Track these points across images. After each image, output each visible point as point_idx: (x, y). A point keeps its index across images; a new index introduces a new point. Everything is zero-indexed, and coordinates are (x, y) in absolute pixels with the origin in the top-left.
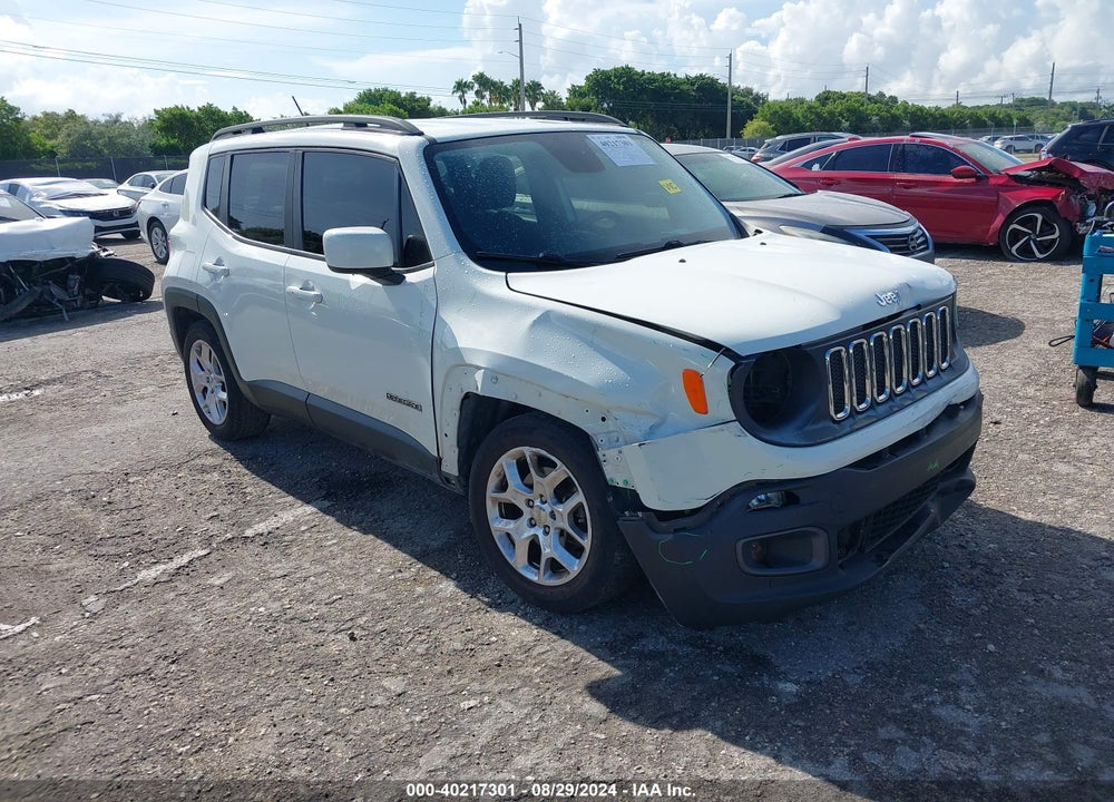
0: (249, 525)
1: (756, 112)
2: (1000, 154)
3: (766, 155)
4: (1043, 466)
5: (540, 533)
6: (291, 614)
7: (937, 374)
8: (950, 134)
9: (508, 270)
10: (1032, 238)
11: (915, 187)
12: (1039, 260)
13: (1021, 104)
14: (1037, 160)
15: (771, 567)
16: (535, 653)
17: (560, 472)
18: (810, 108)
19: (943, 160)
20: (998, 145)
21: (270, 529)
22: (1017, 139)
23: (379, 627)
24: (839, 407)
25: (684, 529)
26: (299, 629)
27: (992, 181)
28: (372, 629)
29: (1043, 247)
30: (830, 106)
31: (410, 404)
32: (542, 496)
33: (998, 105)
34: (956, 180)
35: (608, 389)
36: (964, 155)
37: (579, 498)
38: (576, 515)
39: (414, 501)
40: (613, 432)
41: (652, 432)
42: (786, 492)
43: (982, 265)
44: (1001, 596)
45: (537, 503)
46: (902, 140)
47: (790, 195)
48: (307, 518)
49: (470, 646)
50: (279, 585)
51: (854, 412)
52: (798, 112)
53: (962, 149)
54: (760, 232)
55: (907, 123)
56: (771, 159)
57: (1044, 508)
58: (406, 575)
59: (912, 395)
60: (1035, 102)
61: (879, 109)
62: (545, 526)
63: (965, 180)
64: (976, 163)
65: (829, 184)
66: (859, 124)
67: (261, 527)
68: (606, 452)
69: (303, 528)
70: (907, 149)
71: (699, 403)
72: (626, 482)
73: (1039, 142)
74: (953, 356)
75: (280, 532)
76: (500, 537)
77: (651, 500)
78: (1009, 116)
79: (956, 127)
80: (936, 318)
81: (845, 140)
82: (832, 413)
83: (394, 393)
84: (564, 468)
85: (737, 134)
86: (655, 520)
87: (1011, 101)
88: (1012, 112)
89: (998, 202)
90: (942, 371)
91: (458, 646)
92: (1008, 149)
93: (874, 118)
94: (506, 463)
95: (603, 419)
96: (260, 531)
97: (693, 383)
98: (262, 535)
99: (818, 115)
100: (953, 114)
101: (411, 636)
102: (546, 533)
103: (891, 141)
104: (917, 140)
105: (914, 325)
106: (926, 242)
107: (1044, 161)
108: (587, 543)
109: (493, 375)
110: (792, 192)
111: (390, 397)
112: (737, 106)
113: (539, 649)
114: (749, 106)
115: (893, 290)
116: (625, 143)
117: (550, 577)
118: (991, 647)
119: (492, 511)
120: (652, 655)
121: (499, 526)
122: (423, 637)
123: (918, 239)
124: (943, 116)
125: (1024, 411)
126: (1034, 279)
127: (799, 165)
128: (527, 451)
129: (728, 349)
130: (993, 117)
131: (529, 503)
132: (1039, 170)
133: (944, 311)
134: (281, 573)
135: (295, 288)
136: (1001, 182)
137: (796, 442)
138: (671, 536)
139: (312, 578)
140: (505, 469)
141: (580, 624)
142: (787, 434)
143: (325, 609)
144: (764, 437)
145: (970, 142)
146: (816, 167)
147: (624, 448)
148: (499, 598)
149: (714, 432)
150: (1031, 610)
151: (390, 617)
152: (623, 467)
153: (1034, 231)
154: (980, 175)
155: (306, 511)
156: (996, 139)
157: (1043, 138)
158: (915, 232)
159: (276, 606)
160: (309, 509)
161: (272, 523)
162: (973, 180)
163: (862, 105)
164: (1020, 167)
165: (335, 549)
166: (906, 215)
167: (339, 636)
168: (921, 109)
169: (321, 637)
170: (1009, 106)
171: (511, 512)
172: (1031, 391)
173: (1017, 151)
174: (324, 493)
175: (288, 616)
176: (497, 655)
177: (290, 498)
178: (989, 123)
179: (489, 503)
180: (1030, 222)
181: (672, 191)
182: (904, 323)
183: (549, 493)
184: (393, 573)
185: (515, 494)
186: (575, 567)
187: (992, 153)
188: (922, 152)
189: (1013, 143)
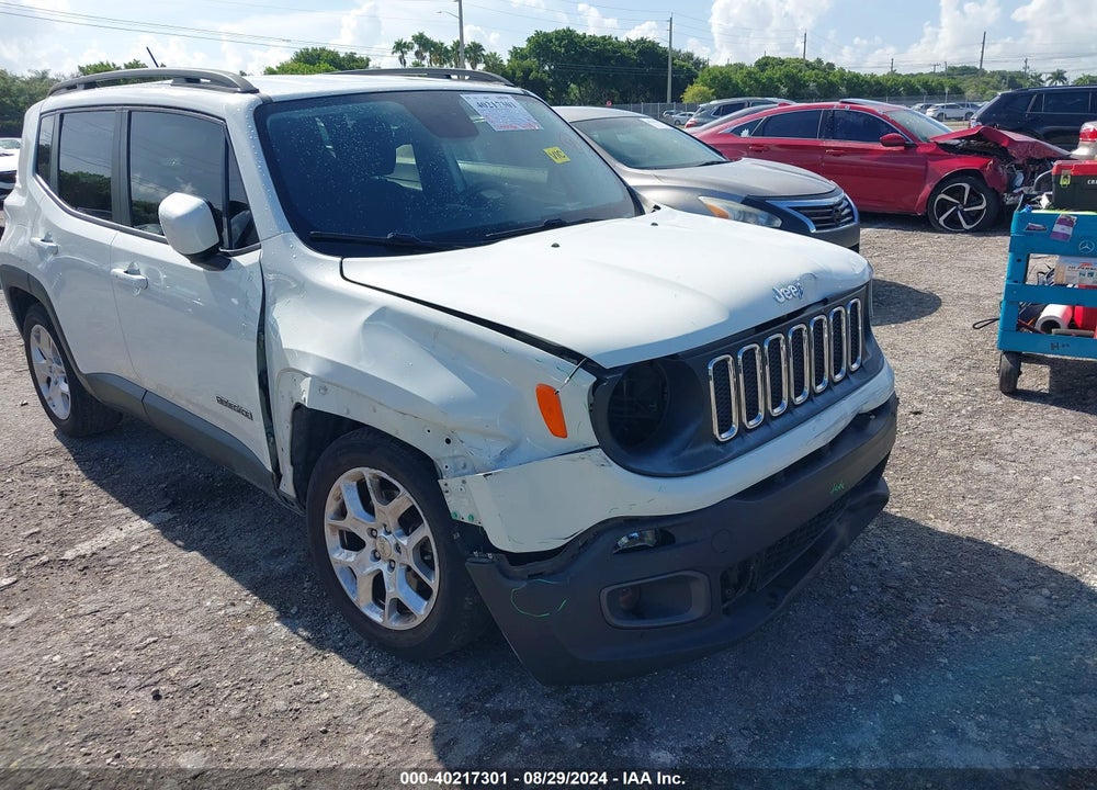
0: (71, 544)
1: (696, 77)
2: (931, 122)
3: (701, 120)
4: (963, 465)
5: (383, 567)
6: (90, 663)
7: (846, 377)
8: (884, 101)
9: (344, 253)
10: (958, 207)
11: (843, 154)
12: (966, 232)
13: (953, 72)
14: (966, 128)
15: (644, 618)
16: (370, 714)
17: (404, 501)
18: (749, 73)
19: (873, 127)
20: (930, 112)
21: (94, 549)
22: (948, 107)
23: (192, 681)
24: (725, 425)
25: (541, 575)
26: (95, 683)
27: (921, 150)
28: (183, 684)
29: (970, 218)
30: (768, 72)
31: (240, 411)
32: (385, 526)
33: (931, 73)
34: (884, 148)
35: (451, 406)
36: (893, 122)
37: (424, 531)
38: (422, 549)
39: (266, 513)
40: (459, 456)
41: (503, 459)
42: (662, 530)
43: (910, 236)
44: (912, 628)
45: (381, 534)
46: (832, 106)
47: (712, 163)
48: (141, 535)
49: (296, 705)
50: (86, 625)
51: (743, 430)
52: (737, 78)
53: (892, 116)
54: (659, 208)
55: (843, 89)
56: (703, 124)
57: (962, 516)
58: (239, 609)
59: (816, 406)
60: (967, 71)
61: (817, 75)
62: (391, 561)
63: (894, 149)
64: (904, 130)
65: (759, 152)
66: (797, 90)
67: (85, 548)
68: (449, 481)
69: (134, 548)
70: (837, 116)
71: (557, 426)
72: (472, 517)
73: (971, 110)
74: (865, 354)
75: (105, 554)
76: (342, 570)
77: (499, 540)
78: (941, 84)
79: (891, 94)
80: (845, 313)
81: (776, 106)
82: (716, 432)
83: (225, 397)
84: (408, 495)
85: (677, 99)
86: (506, 562)
87: (944, 70)
88: (944, 80)
89: (926, 170)
90: (852, 373)
91: (281, 705)
92: (940, 117)
93: (811, 84)
94: (345, 487)
95: (448, 441)
96: (82, 552)
97: (549, 401)
98: (84, 557)
99: (756, 80)
100: (887, 81)
101: (227, 692)
102: (391, 568)
103: (821, 107)
104: (847, 107)
105: (819, 324)
106: (851, 214)
107: (974, 130)
108: (434, 583)
109: (321, 384)
110: (715, 159)
111: (221, 401)
112: (678, 71)
113: (376, 709)
114: (689, 70)
115: (794, 283)
116: (506, 104)
117: (397, 619)
118: (898, 698)
119: (332, 540)
120: (510, 716)
121: (340, 557)
122: (242, 694)
123: (843, 210)
124: (878, 83)
125: (946, 399)
126: (961, 252)
127: (728, 130)
128: (368, 473)
129: (589, 360)
130: (926, 85)
131: (372, 532)
132: (968, 138)
133: (856, 304)
134: (93, 607)
135: (119, 271)
136: (929, 150)
137: (671, 472)
138: (524, 584)
139: (128, 615)
140: (344, 492)
141: (430, 674)
142: (662, 461)
143: (132, 657)
144: (633, 466)
145: (900, 110)
146: (745, 133)
147: (467, 478)
148: (342, 639)
149: (574, 460)
150: (944, 646)
151: (207, 667)
152: (468, 499)
153: (962, 202)
154: (908, 143)
155: (140, 526)
156: (928, 107)
157: (973, 106)
158: (840, 204)
159: (74, 653)
160: (145, 524)
161: (101, 540)
162: (902, 148)
163: (800, 71)
164: (949, 135)
165: (164, 575)
166: (832, 185)
167: (141, 694)
168: (857, 76)
169: (118, 696)
170: (942, 74)
171: (353, 542)
172: (953, 376)
173: (948, 119)
174: (169, 502)
175: (86, 668)
176: (326, 716)
177: (127, 510)
178: (922, 90)
179: (327, 530)
180: (957, 192)
181: (558, 161)
182: (806, 322)
183: (393, 523)
184: (225, 606)
185: (356, 522)
186: (422, 609)
187: (924, 121)
188: (851, 118)
189: (943, 111)
